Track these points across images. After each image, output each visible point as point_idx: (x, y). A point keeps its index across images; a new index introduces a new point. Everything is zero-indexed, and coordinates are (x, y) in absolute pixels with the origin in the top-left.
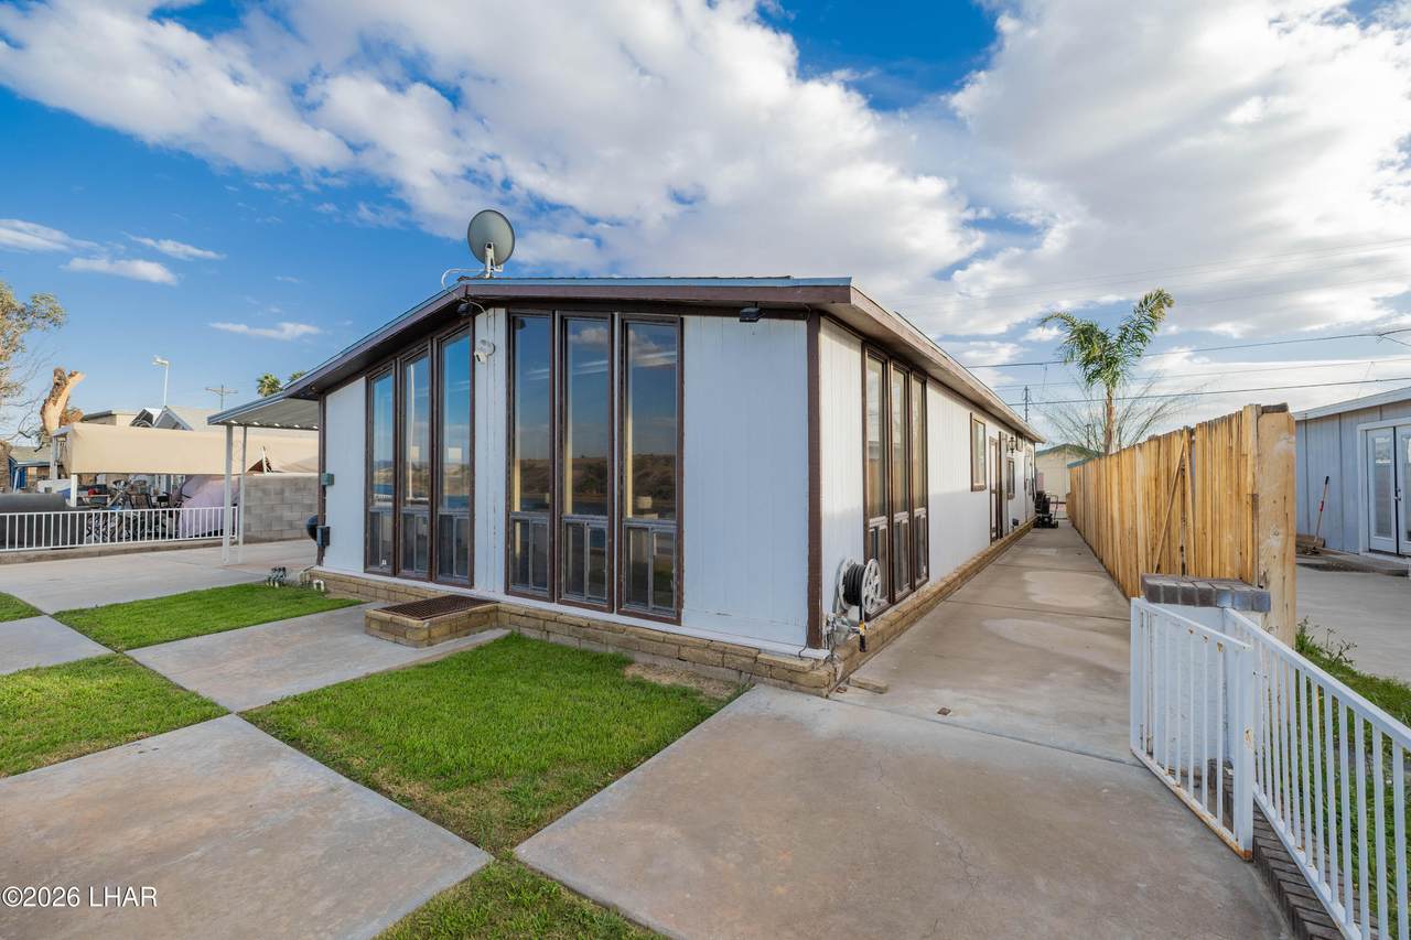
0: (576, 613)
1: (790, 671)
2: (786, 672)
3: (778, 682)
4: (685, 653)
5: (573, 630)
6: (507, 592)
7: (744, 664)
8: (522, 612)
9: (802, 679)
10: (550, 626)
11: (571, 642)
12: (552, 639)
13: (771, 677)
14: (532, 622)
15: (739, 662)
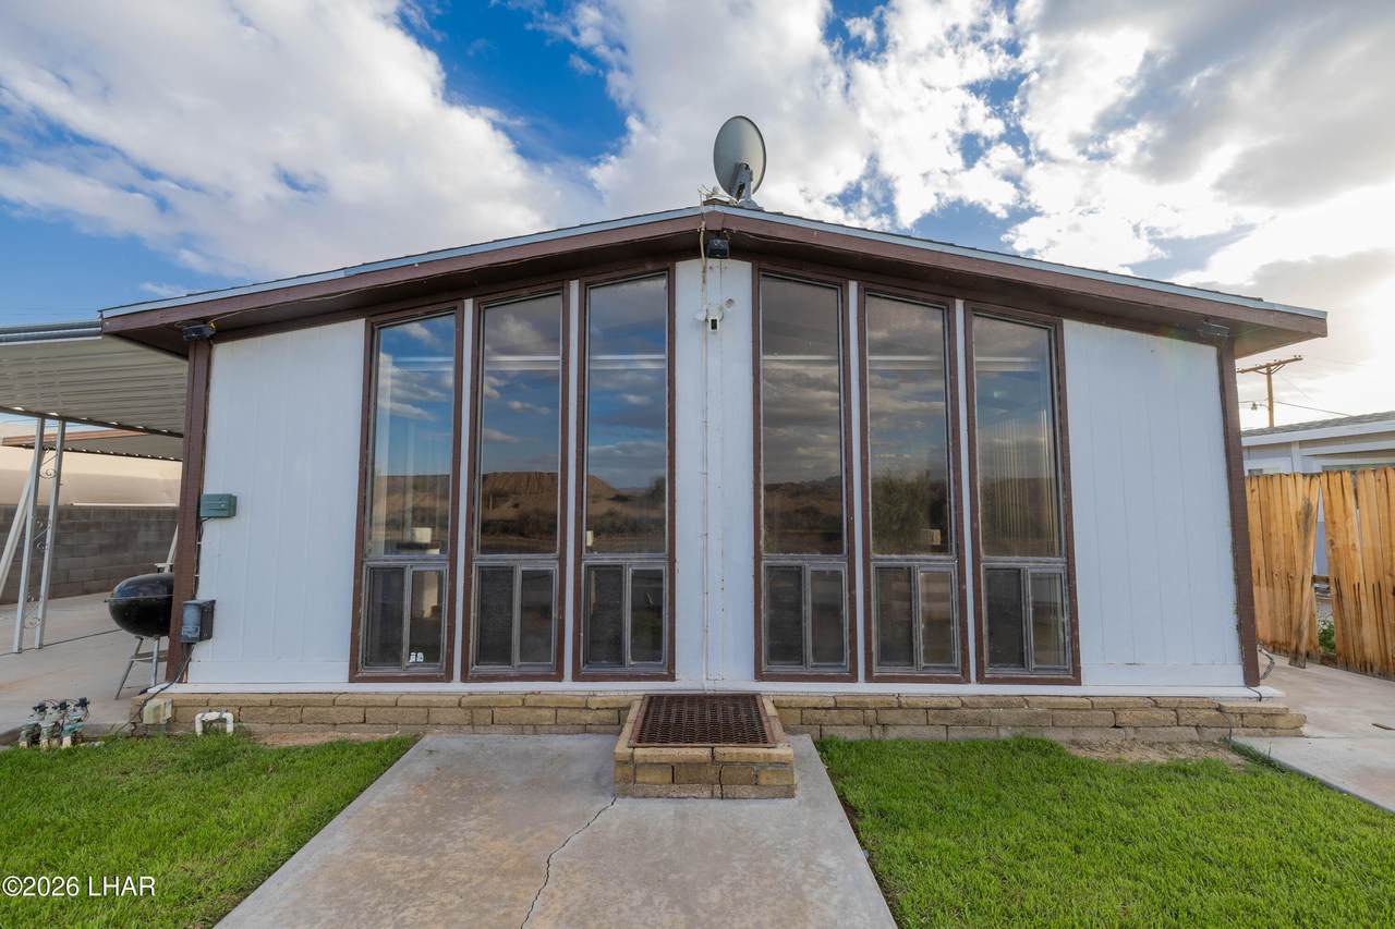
0: (916, 691)
1: (1265, 715)
2: (1261, 717)
3: (1251, 730)
4: (1124, 718)
5: (937, 716)
6: (760, 676)
7: (1208, 718)
8: (831, 703)
9: (1281, 722)
10: (888, 717)
11: (928, 733)
12: (893, 734)
13: (1243, 726)
14: (851, 716)
15: (1202, 716)
